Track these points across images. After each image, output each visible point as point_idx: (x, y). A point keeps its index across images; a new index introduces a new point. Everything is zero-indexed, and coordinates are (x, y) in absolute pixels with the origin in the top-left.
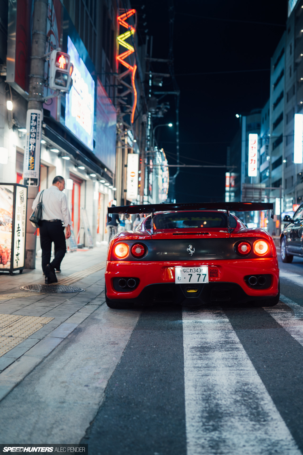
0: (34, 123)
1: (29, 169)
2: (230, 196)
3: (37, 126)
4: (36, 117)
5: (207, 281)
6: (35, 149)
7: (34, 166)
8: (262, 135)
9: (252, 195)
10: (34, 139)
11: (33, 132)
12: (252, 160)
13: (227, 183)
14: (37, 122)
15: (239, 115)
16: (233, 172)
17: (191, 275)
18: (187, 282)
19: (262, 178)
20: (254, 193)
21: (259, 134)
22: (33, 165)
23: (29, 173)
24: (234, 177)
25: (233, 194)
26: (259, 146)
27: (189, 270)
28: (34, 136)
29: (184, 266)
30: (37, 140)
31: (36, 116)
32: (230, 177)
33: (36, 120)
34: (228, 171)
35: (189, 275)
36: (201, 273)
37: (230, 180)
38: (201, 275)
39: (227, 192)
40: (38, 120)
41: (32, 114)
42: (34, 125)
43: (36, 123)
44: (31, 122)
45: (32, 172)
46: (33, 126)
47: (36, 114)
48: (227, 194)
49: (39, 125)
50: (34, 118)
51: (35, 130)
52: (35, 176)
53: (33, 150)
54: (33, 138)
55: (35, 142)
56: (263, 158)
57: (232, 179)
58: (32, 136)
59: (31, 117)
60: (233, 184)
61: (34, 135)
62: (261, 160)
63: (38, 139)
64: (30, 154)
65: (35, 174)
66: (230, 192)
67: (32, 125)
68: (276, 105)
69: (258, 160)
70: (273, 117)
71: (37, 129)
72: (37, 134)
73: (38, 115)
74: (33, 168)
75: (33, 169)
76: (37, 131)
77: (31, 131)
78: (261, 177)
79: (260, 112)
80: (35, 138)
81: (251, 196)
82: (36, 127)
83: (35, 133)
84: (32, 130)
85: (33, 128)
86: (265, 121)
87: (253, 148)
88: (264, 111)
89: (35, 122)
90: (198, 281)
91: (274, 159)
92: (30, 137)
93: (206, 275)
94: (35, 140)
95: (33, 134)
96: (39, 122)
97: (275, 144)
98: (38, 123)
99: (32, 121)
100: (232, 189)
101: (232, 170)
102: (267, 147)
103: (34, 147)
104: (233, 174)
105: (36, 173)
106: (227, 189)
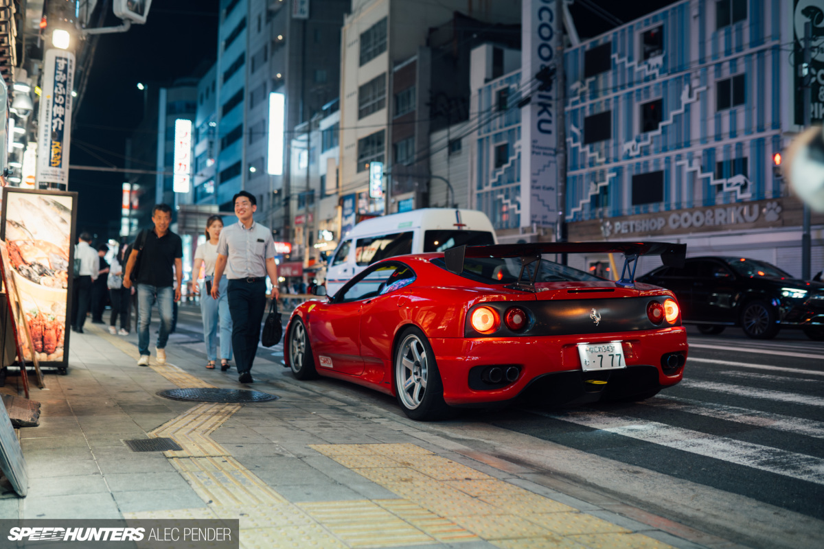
0: (61, 77)
1: (50, 165)
2: (130, 225)
3: (68, 83)
4: (66, 66)
5: (623, 366)
6: (63, 126)
7: (61, 159)
8: (199, 123)
9: (196, 223)
10: (61, 107)
11: (60, 93)
12: (180, 164)
13: (126, 202)
14: (68, 74)
15: (144, 85)
16: (137, 183)
17: (602, 356)
18: (598, 368)
19: (199, 196)
20: (199, 221)
21: (193, 121)
22: (59, 157)
23: (50, 173)
24: (138, 192)
25: (135, 222)
26: (193, 141)
27: (597, 350)
28: (62, 102)
29: (592, 342)
30: (67, 110)
31: (66, 62)
32: (131, 191)
33: (65, 71)
34: (127, 181)
35: (599, 356)
36: (615, 353)
37: (130, 196)
38: (615, 355)
39: (126, 217)
40: (69, 70)
41: (57, 58)
42: (62, 81)
43: (66, 77)
44: (55, 74)
45: (56, 171)
46: (59, 82)
47: (66, 59)
48: (125, 221)
49: (70, 80)
50: (62, 67)
51: (64, 89)
52: (63, 180)
53: (60, 128)
54: (58, 105)
55: (63, 113)
56: (200, 161)
57: (134, 195)
58: (57, 101)
59: (56, 65)
60: (136, 203)
61: (61, 100)
62: (196, 165)
63: (68, 108)
64: (53, 135)
65: (62, 175)
66: (130, 217)
67: (57, 79)
68: (228, 76)
69: (192, 165)
70: (224, 93)
71: (68, 88)
72: (67, 98)
73: (69, 61)
74: (58, 163)
75: (60, 166)
76: (67, 93)
77: (56, 91)
78: (198, 194)
79: (195, 85)
80: (63, 105)
81: (194, 226)
82: (65, 84)
83: (64, 96)
84: (59, 90)
85: (61, 86)
86: (205, 101)
87: (183, 144)
88: (205, 83)
89: (65, 75)
90: (612, 366)
91: (224, 165)
92: (54, 103)
93: (620, 355)
94: (63, 109)
95: (60, 97)
96: (70, 74)
97: (226, 141)
98: (68, 77)
99: (58, 72)
100: (134, 212)
101: (135, 180)
102: (211, 144)
103: (61, 122)
104: (136, 187)
105: (63, 173)
106: (125, 211)
